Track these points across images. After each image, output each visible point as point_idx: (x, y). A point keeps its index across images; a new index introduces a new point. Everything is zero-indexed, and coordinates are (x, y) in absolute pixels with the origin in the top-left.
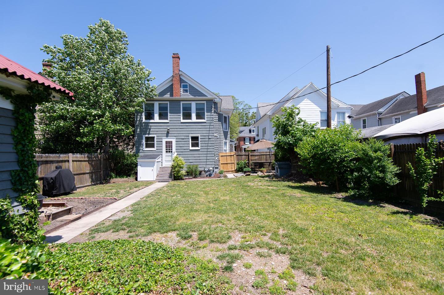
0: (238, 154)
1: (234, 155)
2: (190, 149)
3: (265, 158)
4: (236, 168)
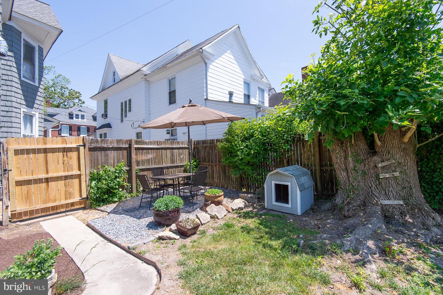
0: (93, 145)
1: (77, 149)
3: (169, 155)
4: (89, 193)
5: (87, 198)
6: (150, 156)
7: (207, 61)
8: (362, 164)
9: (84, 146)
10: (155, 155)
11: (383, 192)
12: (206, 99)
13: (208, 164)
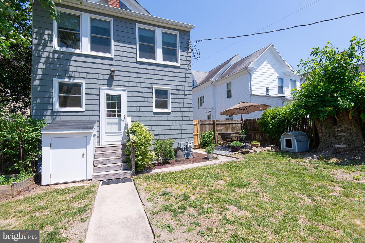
0: (201, 123)
1: (196, 125)
2: (154, 112)
3: (231, 127)
4: (201, 142)
5: (200, 144)
6: (222, 128)
7: (250, 72)
8: (329, 130)
9: (199, 123)
10: (224, 127)
11: (337, 142)
12: (251, 95)
13: (252, 132)
